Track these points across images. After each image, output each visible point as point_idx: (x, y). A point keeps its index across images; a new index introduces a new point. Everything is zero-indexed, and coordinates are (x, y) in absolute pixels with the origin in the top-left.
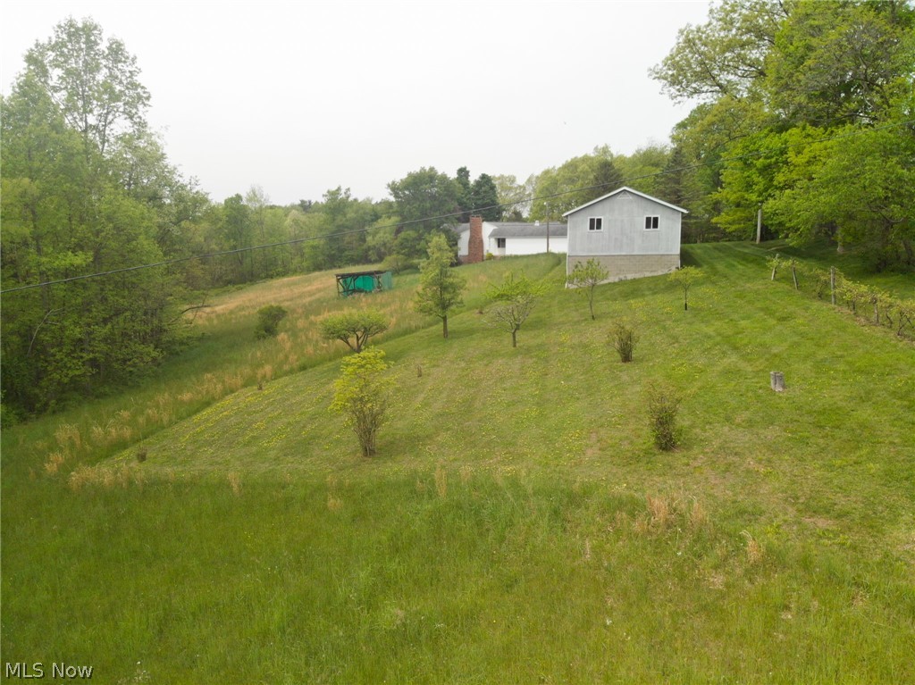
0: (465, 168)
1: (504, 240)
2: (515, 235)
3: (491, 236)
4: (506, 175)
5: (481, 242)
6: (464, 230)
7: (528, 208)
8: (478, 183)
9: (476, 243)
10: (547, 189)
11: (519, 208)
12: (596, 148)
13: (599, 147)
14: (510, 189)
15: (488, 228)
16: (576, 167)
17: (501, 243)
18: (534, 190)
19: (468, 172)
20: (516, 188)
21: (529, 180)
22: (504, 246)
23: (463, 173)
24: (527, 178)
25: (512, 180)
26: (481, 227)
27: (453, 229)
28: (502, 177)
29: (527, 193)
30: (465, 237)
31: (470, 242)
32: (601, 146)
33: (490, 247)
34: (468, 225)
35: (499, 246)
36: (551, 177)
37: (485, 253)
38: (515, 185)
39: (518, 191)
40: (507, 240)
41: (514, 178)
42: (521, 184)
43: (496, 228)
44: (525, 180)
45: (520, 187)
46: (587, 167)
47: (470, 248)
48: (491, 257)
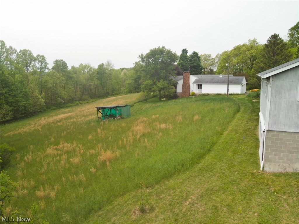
0: (186, 49)
1: (201, 85)
2: (208, 82)
3: (194, 83)
4: (207, 54)
5: (189, 86)
6: (180, 79)
7: (216, 68)
8: (191, 56)
9: (186, 86)
10: (225, 59)
11: (212, 68)
12: (249, 40)
13: (251, 40)
14: (209, 60)
15: (193, 78)
16: (240, 49)
17: (200, 86)
18: (219, 60)
19: (187, 51)
20: (211, 60)
21: (217, 56)
22: (201, 88)
23: (185, 51)
24: (216, 55)
25: (209, 56)
26: (189, 78)
27: (174, 79)
28: (205, 55)
29: (216, 61)
30: (180, 83)
31: (183, 86)
32: (252, 39)
33: (194, 89)
34: (182, 76)
35: (198, 88)
36: (227, 54)
37: (191, 92)
38: (210, 58)
39: (212, 61)
40: (203, 86)
41: (210, 55)
42: (213, 58)
43: (197, 78)
44: (215, 56)
45: (213, 59)
46: (245, 49)
47: (183, 89)
48: (194, 95)
